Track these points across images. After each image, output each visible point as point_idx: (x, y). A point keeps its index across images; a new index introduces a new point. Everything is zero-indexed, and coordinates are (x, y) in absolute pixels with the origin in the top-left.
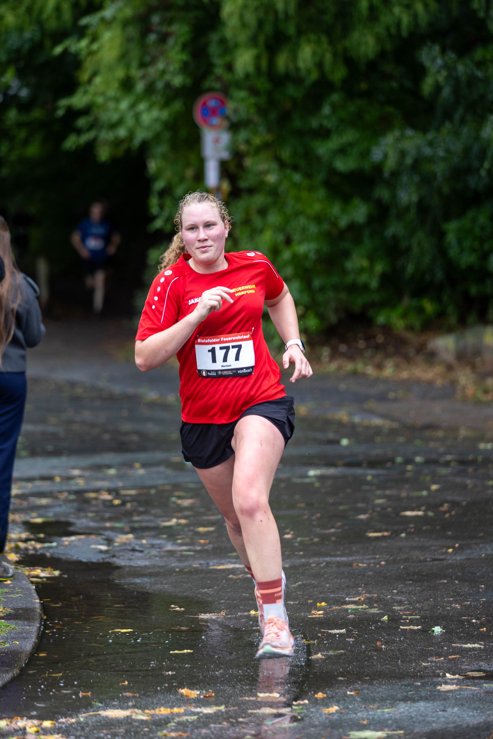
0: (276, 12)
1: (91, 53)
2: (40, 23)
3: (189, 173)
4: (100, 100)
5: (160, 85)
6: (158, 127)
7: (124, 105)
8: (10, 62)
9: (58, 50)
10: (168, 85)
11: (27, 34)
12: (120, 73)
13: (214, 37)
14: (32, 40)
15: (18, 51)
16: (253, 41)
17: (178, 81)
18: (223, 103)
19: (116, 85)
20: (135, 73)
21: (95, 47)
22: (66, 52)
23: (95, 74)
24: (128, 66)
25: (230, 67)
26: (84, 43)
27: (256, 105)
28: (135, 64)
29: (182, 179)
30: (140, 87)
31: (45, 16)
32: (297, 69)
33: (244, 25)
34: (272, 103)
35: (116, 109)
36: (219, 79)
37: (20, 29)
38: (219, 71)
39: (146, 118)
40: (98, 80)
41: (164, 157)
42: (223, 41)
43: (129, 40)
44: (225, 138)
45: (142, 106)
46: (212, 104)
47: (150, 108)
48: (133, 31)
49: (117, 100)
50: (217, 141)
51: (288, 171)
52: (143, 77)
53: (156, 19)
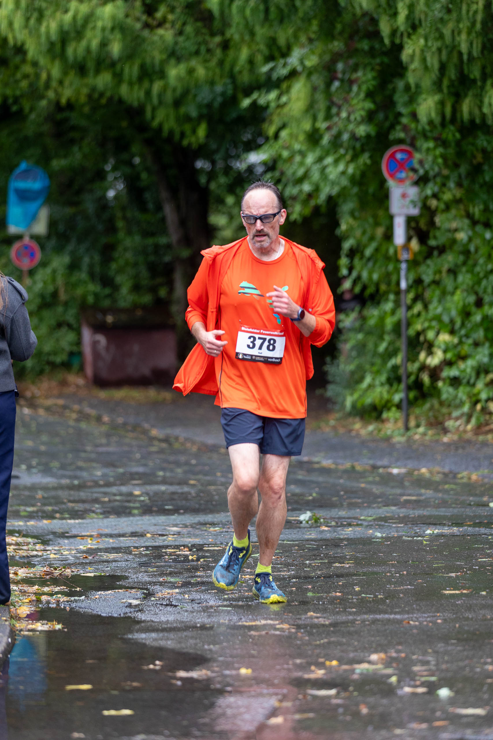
0: (460, 54)
1: (280, 106)
2: (232, 76)
3: (380, 231)
4: (285, 154)
5: (346, 137)
6: (345, 182)
7: (310, 159)
8: (201, 117)
9: (246, 102)
10: (354, 137)
11: (219, 88)
12: (307, 126)
13: (401, 85)
14: (223, 94)
15: (209, 106)
16: (438, 85)
17: (362, 130)
18: (410, 155)
19: (302, 137)
20: (322, 125)
21: (284, 99)
22: (254, 104)
23: (283, 126)
24: (315, 119)
25: (414, 116)
26: (273, 95)
27: (443, 156)
28: (321, 116)
29: (372, 238)
30: (326, 140)
31: (237, 69)
32: (484, 116)
33: (426, 68)
34: (460, 153)
35: (302, 164)
36: (405, 128)
37: (212, 83)
38: (405, 120)
39: (333, 173)
40: (284, 134)
41: (352, 214)
42: (407, 88)
43: (314, 89)
44: (413, 192)
45: (329, 160)
46: (399, 156)
47: (336, 162)
48: (318, 80)
49: (303, 154)
50: (404, 196)
51: (479, 228)
52: (329, 128)
53: (340, 66)
